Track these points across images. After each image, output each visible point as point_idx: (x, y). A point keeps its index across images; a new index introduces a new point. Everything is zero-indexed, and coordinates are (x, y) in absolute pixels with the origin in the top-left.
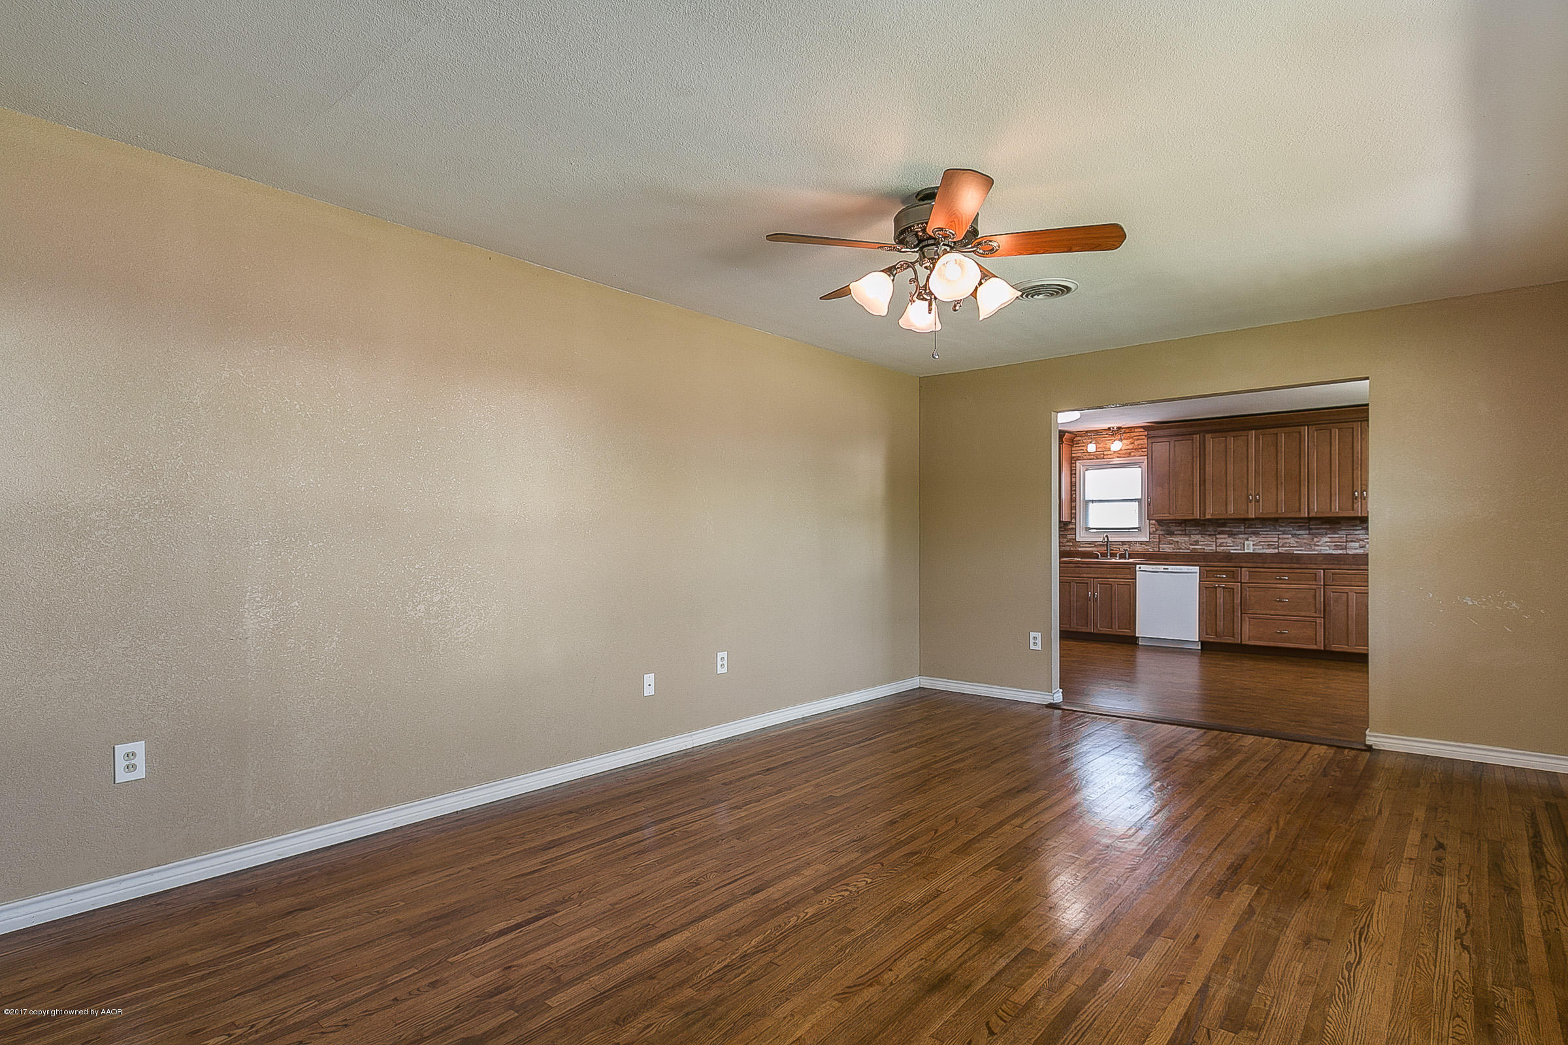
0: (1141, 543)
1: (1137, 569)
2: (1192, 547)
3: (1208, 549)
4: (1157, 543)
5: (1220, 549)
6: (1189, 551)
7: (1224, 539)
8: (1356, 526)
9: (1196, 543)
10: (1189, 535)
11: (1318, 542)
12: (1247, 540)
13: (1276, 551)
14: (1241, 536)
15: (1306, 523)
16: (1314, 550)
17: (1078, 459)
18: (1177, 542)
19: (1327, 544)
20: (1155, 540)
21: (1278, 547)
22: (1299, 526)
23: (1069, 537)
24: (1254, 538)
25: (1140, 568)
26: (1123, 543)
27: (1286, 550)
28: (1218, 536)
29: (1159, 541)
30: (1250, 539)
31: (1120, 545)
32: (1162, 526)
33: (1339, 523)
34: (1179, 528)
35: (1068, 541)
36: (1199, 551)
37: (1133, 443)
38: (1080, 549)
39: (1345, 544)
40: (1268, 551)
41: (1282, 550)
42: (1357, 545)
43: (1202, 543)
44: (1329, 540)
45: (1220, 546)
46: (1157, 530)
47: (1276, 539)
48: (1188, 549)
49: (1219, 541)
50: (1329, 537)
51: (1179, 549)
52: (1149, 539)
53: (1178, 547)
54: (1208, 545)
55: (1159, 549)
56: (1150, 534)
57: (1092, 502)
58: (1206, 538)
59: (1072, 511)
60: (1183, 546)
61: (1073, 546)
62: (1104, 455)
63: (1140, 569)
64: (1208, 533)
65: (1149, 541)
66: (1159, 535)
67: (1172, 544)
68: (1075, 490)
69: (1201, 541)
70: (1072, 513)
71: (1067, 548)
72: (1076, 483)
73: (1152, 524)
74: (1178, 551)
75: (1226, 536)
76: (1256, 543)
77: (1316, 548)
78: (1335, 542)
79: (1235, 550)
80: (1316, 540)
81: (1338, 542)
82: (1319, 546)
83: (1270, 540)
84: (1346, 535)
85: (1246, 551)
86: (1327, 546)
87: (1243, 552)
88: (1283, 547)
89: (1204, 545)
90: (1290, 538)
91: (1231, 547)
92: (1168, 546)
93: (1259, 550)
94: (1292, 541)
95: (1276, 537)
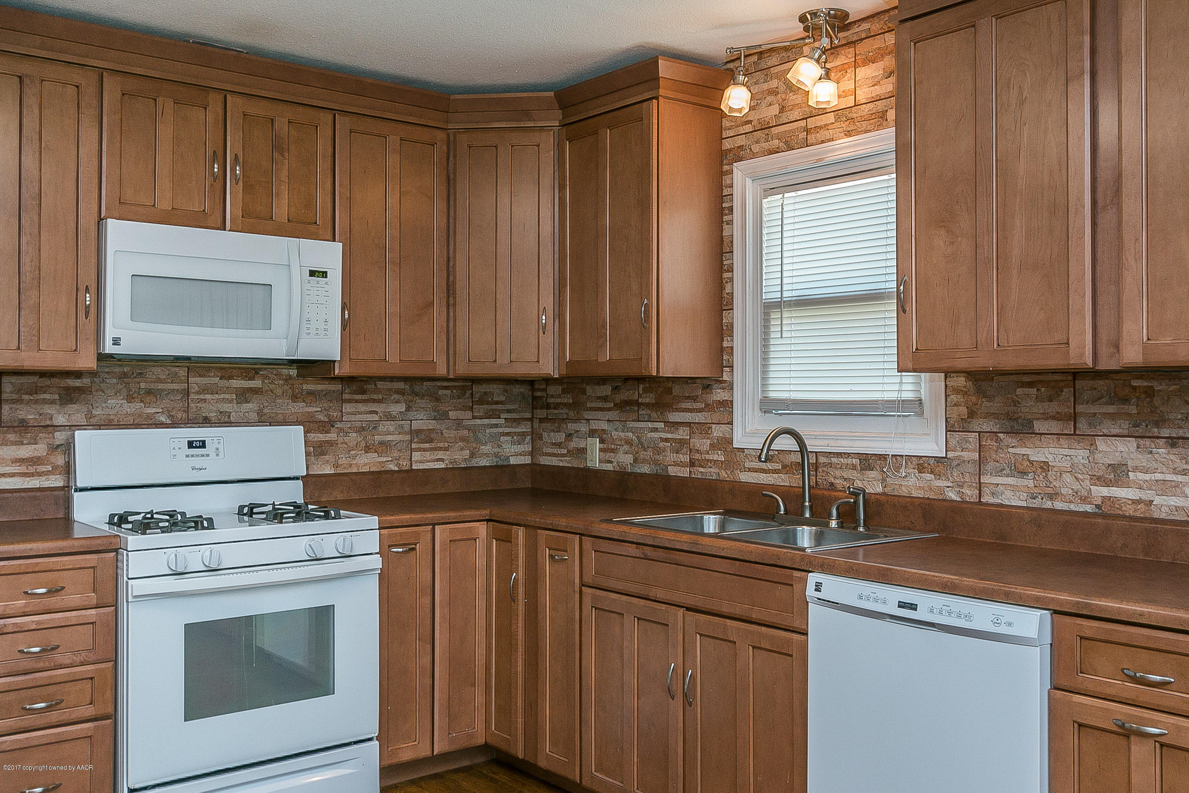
0: (922, 464)
1: (810, 591)
2: (1099, 491)
3: (1164, 505)
4: (971, 468)
6: (1089, 508)
9: (1118, 473)
10: (1089, 439)
17: (739, 155)
18: (1045, 466)
20: (965, 455)
23: (718, 431)
25: (818, 588)
26: (867, 461)
29: (981, 461)
31: (854, 467)
32: (990, 398)
34: (1054, 407)
35: (714, 447)
36: (1129, 510)
38: (743, 478)
43: (1141, 476)
46: (972, 414)
48: (1084, 500)
51: (1052, 497)
52: (946, 451)
53: (1050, 490)
54: (1165, 487)
55: (980, 491)
56: (949, 429)
57: (780, 305)
58: (1156, 456)
59: (723, 340)
60: (1068, 484)
61: (728, 464)
62: (808, 131)
63: (818, 594)
64: (1165, 432)
65: (946, 457)
66: (979, 433)
67: (1023, 473)
68: (731, 270)
69: (1136, 469)
70: (722, 350)
71: (711, 473)
72: (732, 242)
73: (957, 391)
74: (1048, 504)
89: (1149, 485)
92: (1010, 480)
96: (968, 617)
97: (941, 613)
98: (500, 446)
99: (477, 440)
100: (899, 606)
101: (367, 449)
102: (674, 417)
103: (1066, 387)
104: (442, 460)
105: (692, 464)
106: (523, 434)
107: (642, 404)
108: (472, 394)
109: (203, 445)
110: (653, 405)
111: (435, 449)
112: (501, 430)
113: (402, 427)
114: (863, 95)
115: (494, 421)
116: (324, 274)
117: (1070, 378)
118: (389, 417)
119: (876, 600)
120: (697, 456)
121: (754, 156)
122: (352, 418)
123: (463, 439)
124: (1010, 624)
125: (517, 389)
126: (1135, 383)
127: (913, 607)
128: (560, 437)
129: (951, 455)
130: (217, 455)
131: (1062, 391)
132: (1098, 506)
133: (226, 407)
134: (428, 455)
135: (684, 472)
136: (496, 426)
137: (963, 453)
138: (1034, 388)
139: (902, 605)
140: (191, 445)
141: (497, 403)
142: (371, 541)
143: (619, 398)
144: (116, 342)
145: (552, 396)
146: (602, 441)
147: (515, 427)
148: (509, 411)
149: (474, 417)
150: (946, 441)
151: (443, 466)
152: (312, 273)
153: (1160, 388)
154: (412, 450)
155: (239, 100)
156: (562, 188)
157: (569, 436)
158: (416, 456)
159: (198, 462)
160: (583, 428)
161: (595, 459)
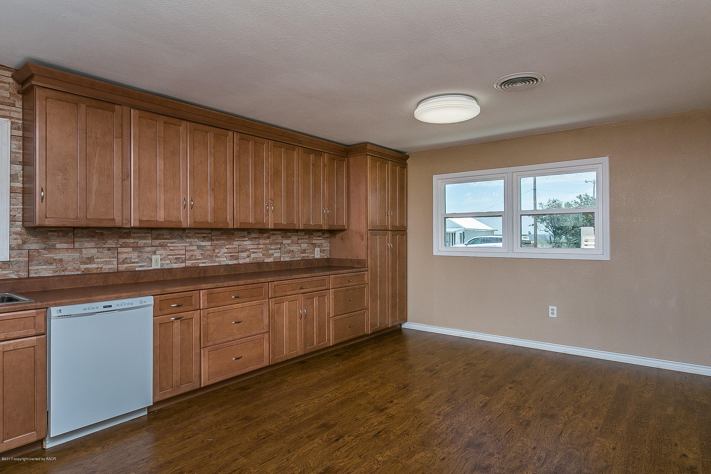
2: (83, 267)
3: (106, 268)
4: (24, 264)
5: (123, 267)
6: (79, 273)
7: (126, 253)
8: (244, 237)
9: (90, 260)
10: (79, 250)
11: (218, 253)
12: (155, 253)
13: (183, 265)
14: (148, 249)
15: (209, 233)
16: (215, 262)
18: (61, 260)
19: (225, 254)
21: (186, 260)
22: (203, 237)
24: (160, 251)
25: (59, 312)
27: (193, 263)
28: (120, 250)
29: (29, 261)
30: (157, 252)
32: (34, 236)
33: (233, 234)
36: (94, 272)
39: (237, 254)
40: (175, 266)
41: (189, 263)
42: (245, 254)
43: (99, 260)
44: (226, 251)
45: (124, 262)
46: (24, 242)
47: (183, 252)
48: (77, 270)
49: (122, 257)
50: (226, 248)
51: (64, 271)
52: (10, 258)
53: (63, 269)
54: (107, 263)
55: (29, 272)
56: (11, 249)
58: (104, 253)
60: (71, 266)
63: (58, 315)
64: (107, 246)
65: (10, 261)
66: (28, 250)
67: (51, 264)
69: (97, 258)
73: (16, 233)
74: (63, 274)
75: (130, 249)
76: (163, 257)
77: (217, 259)
78: (231, 253)
79: (140, 266)
80: (217, 251)
81: (233, 253)
82: (219, 257)
83: (177, 252)
84: (238, 245)
85: (154, 267)
86: (226, 257)
87: (150, 268)
88: (190, 259)
89: (101, 263)
90: (196, 250)
91: (136, 263)
92: (44, 267)
93: (168, 264)
94: (198, 253)
95: (183, 250)
96: (132, 304)
97: (121, 305)
100: (104, 308)
103: (70, 232)
117: (72, 229)
119: (93, 308)
124: (145, 302)
126: (97, 231)
127: (110, 306)
129: (11, 260)
131: (69, 234)
132: (83, 272)
137: (19, 259)
138: (56, 232)
150: (10, 254)
153: (105, 233)
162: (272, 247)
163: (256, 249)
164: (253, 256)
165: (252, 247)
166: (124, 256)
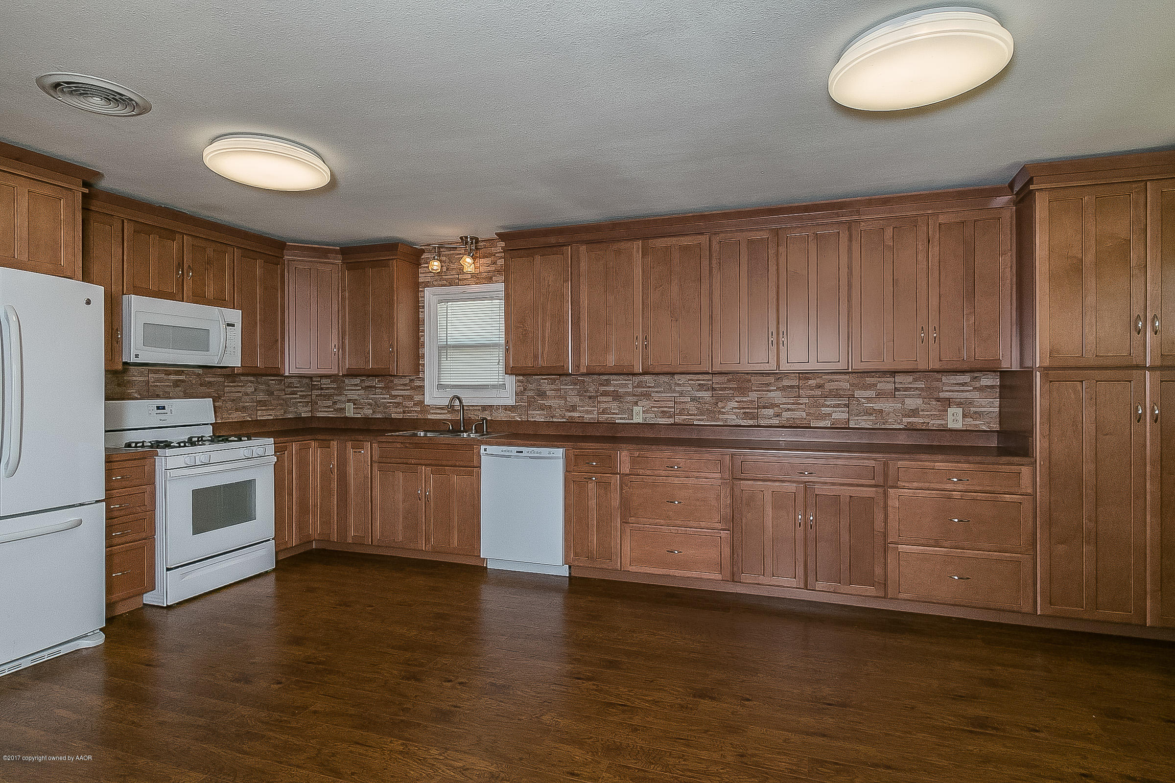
0: (506, 408)
1: (482, 451)
3: (587, 417)
4: (524, 409)
5: (603, 418)
6: (564, 420)
7: (606, 402)
8: (768, 386)
9: (574, 409)
10: (565, 398)
11: (723, 408)
12: (636, 404)
13: (671, 421)
14: (629, 399)
15: (708, 380)
16: (718, 419)
17: (427, 285)
18: (550, 407)
19: (734, 410)
21: (674, 414)
22: (700, 385)
23: (417, 398)
24: (644, 402)
25: (485, 450)
26: (485, 408)
27: (685, 420)
28: (600, 399)
29: (528, 406)
30: (640, 403)
31: (480, 410)
32: (531, 384)
33: (750, 381)
34: (553, 387)
35: (415, 405)
36: (577, 420)
37: (495, 263)
38: (430, 417)
39: (755, 411)
40: (661, 421)
41: (679, 419)
42: (771, 412)
43: (581, 409)
44: (736, 405)
45: (603, 412)
46: (525, 389)
47: (671, 404)
48: (563, 418)
49: (602, 406)
50: (737, 402)
51: (552, 417)
52: (515, 403)
53: (552, 415)
54: (588, 412)
55: (527, 417)
56: (517, 395)
57: (447, 347)
58: (585, 402)
59: (419, 361)
60: (558, 413)
61: (421, 412)
62: (459, 280)
63: (485, 452)
64: (588, 394)
65: (515, 405)
66: (528, 396)
67: (543, 410)
68: (423, 331)
70: (419, 364)
71: (414, 415)
72: (424, 320)
73: (520, 382)
74: (551, 420)
75: (610, 399)
76: (646, 409)
77: (721, 417)
78: (744, 408)
79: (621, 419)
80: (720, 404)
81: (748, 408)
82: (724, 413)
83: (663, 404)
84: (758, 397)
85: (635, 421)
86: (735, 414)
87: (632, 421)
88: (680, 414)
89: (583, 411)
90: (689, 402)
91: (616, 414)
92: (538, 412)
93: (651, 419)
94: (692, 407)
95: (672, 401)
96: (540, 453)
97: (531, 453)
98: (297, 408)
99: (287, 405)
101: (237, 410)
102: (394, 393)
103: (557, 380)
104: (271, 415)
105: (404, 412)
106: (308, 402)
107: (378, 387)
108: (284, 383)
109: (164, 408)
110: (383, 388)
111: (268, 410)
112: (297, 400)
113: (252, 399)
114: (482, 269)
115: (294, 396)
116: (233, 325)
117: (558, 377)
118: (247, 394)
120: (407, 409)
121: (435, 286)
122: (228, 395)
123: (281, 405)
124: (554, 453)
125: (305, 381)
126: (579, 379)
127: (522, 452)
128: (330, 403)
129: (517, 404)
130: (171, 413)
132: (567, 419)
133: (168, 390)
134: (265, 413)
135: (401, 416)
136: (295, 398)
137: (521, 404)
139: (517, 452)
140: (158, 408)
141: (296, 387)
142: (271, 450)
143: (363, 385)
144: (137, 356)
145: (324, 384)
146: (354, 404)
147: (304, 399)
148: (301, 391)
149: (286, 394)
150: (515, 399)
151: (272, 418)
152: (229, 325)
153: (586, 379)
154: (257, 410)
155: (190, 238)
156: (343, 291)
157: (335, 403)
158: (259, 413)
159: (163, 417)
160: (343, 398)
161: (350, 411)
162: (828, 403)
163: (793, 404)
164: (786, 415)
165: (784, 400)
166: (604, 406)
